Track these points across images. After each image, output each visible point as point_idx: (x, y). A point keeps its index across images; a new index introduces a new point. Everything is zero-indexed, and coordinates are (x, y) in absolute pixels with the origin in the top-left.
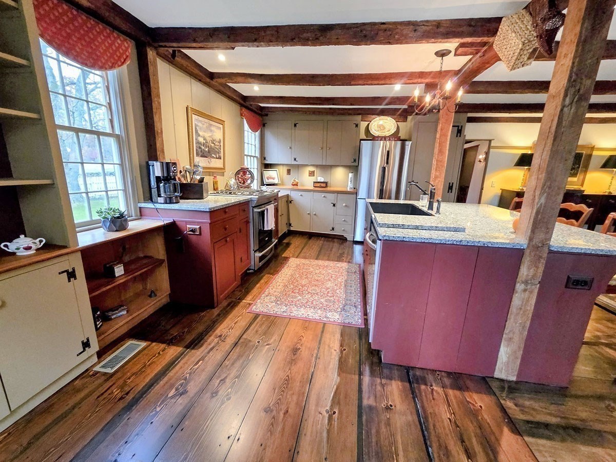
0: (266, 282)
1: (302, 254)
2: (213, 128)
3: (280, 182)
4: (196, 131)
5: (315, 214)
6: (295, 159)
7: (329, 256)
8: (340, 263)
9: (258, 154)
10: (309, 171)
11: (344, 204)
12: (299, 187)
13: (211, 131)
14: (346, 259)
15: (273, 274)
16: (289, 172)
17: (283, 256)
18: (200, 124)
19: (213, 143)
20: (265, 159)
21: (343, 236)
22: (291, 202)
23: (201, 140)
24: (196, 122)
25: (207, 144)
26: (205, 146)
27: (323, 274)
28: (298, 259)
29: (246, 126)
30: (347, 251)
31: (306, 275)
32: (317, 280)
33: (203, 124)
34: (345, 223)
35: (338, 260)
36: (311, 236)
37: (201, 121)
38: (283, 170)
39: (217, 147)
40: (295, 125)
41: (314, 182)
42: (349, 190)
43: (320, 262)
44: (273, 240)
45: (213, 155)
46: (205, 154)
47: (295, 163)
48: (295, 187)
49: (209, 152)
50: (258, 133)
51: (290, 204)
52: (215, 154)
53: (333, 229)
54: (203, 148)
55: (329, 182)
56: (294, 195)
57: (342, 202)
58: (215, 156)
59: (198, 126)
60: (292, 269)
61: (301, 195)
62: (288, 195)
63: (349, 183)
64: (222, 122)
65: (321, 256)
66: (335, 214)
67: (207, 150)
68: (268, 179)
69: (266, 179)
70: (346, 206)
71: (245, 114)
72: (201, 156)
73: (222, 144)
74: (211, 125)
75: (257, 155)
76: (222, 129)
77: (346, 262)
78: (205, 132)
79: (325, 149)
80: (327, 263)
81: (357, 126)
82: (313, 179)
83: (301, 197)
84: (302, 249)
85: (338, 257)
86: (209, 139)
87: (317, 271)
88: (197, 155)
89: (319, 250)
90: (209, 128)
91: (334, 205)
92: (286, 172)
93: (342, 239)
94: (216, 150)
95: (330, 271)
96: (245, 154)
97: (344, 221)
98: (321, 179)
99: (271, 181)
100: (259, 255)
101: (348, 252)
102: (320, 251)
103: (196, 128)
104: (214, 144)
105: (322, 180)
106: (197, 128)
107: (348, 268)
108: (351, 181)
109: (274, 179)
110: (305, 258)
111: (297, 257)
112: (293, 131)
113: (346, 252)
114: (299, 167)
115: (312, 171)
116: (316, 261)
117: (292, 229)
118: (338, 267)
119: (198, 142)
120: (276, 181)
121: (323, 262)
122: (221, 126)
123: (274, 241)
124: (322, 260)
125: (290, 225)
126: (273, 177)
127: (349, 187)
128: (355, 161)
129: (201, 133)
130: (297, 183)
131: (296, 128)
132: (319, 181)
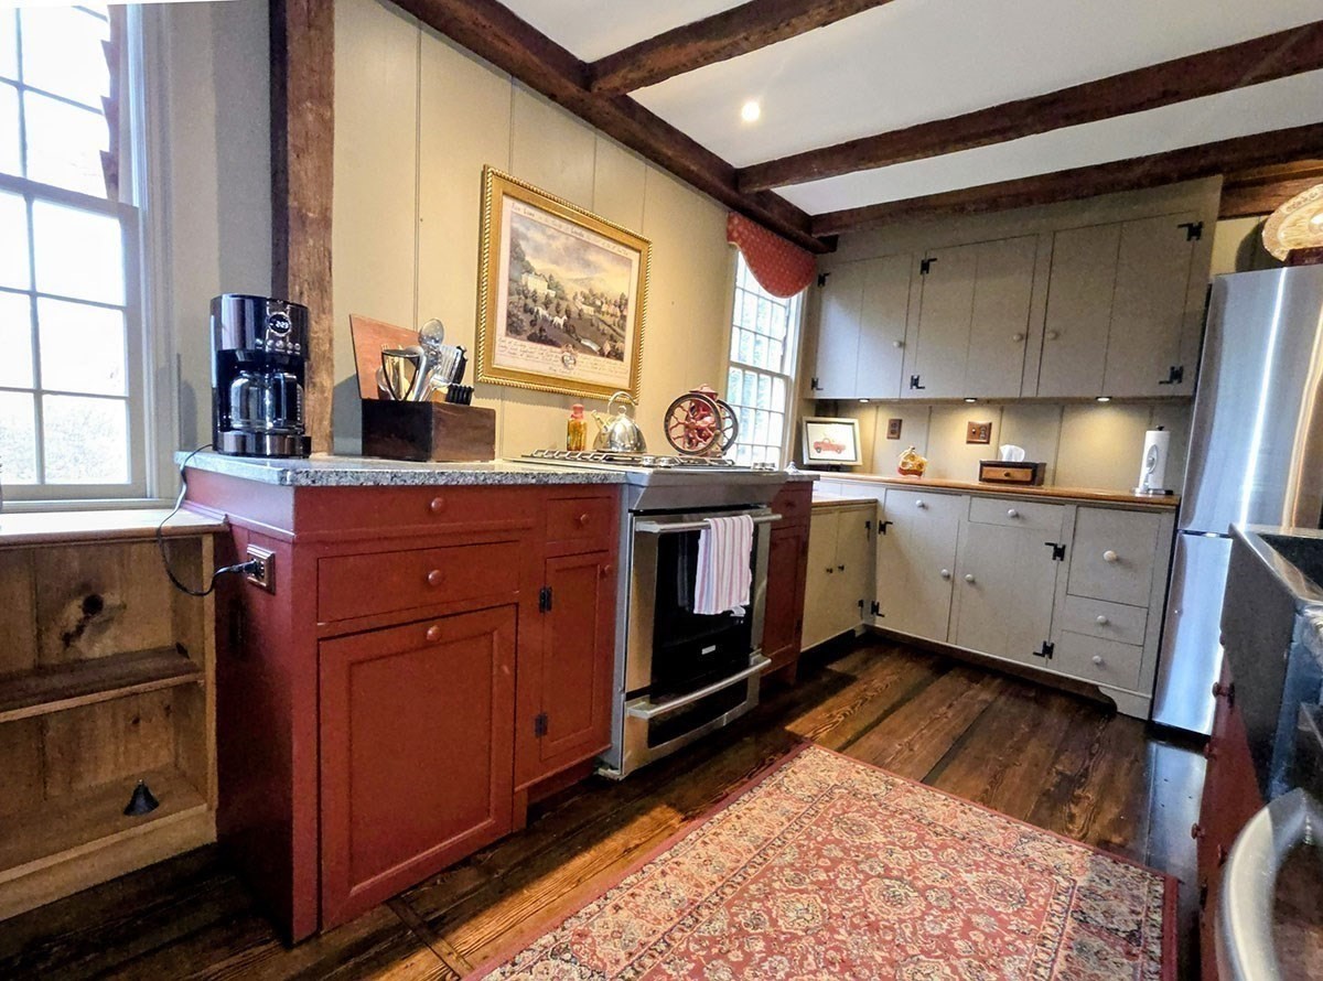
0: (629, 851)
1: (873, 740)
2: (592, 257)
3: (860, 462)
4: (517, 256)
5: (972, 582)
6: (915, 382)
7: (995, 780)
8: (1049, 838)
9: (790, 369)
10: (971, 425)
11: (1108, 554)
12: (926, 479)
13: (587, 264)
14: (1092, 820)
15: (690, 813)
16: (895, 429)
17: (788, 728)
18: (537, 236)
19: (593, 304)
20: (814, 384)
21: (1095, 688)
22: (883, 528)
23: (536, 285)
24: (516, 225)
25: (564, 305)
26: (553, 307)
27: (922, 893)
28: (842, 761)
29: (745, 276)
30: (1103, 767)
31: (836, 862)
32: (873, 928)
33: (551, 237)
34: (1110, 634)
35: (1044, 813)
36: (942, 661)
37: (542, 227)
38: (875, 424)
39: (609, 320)
40: (925, 267)
41: (983, 465)
42: (1138, 495)
43: (938, 805)
44: (754, 657)
45: (587, 343)
46: (549, 333)
47: (915, 394)
48: (913, 478)
49: (568, 329)
50: (796, 301)
51: (880, 537)
52: (595, 342)
53: (1048, 650)
54: (542, 312)
55: (1050, 467)
56: (898, 505)
57: (1098, 545)
58: (595, 348)
59: (525, 238)
60: (786, 804)
61: (923, 506)
62: (876, 501)
63: (1145, 470)
64: (639, 244)
65: (954, 772)
66: (1061, 589)
67: (560, 321)
68: (818, 449)
69: (812, 449)
70: (1118, 560)
71: (740, 234)
72: (531, 338)
73: (630, 312)
74: (587, 245)
75: (787, 372)
76: (635, 264)
77: (1083, 838)
78: (556, 262)
79: (1035, 342)
80: (972, 818)
81: (1195, 231)
82: (983, 452)
83: (920, 511)
84: (887, 714)
85: (1046, 793)
86: (572, 289)
87: (900, 859)
88: (513, 328)
89: (961, 731)
90: (578, 253)
91: (1059, 553)
92: (884, 428)
93: (1090, 706)
94: (602, 326)
95: (970, 878)
96: (734, 358)
97: (1106, 624)
98: (1012, 452)
99: (828, 456)
100: (644, 712)
101: (1110, 779)
102: (959, 743)
103: (514, 247)
104: (598, 309)
105: (1020, 456)
106: (523, 244)
107: (1091, 892)
108: (1151, 464)
109: (839, 449)
110: (877, 761)
111: (840, 750)
112: (916, 287)
113: (1097, 777)
114: (934, 410)
115: (981, 427)
116: (920, 790)
117: (879, 623)
118: (1026, 861)
119: (518, 290)
120: (847, 456)
121: (955, 804)
122: (634, 256)
123: (757, 663)
124: (956, 791)
125: (875, 609)
126: (836, 442)
127: (1147, 482)
128: (1177, 375)
129: (536, 264)
130: (921, 465)
131: (928, 276)
132: (1004, 460)
